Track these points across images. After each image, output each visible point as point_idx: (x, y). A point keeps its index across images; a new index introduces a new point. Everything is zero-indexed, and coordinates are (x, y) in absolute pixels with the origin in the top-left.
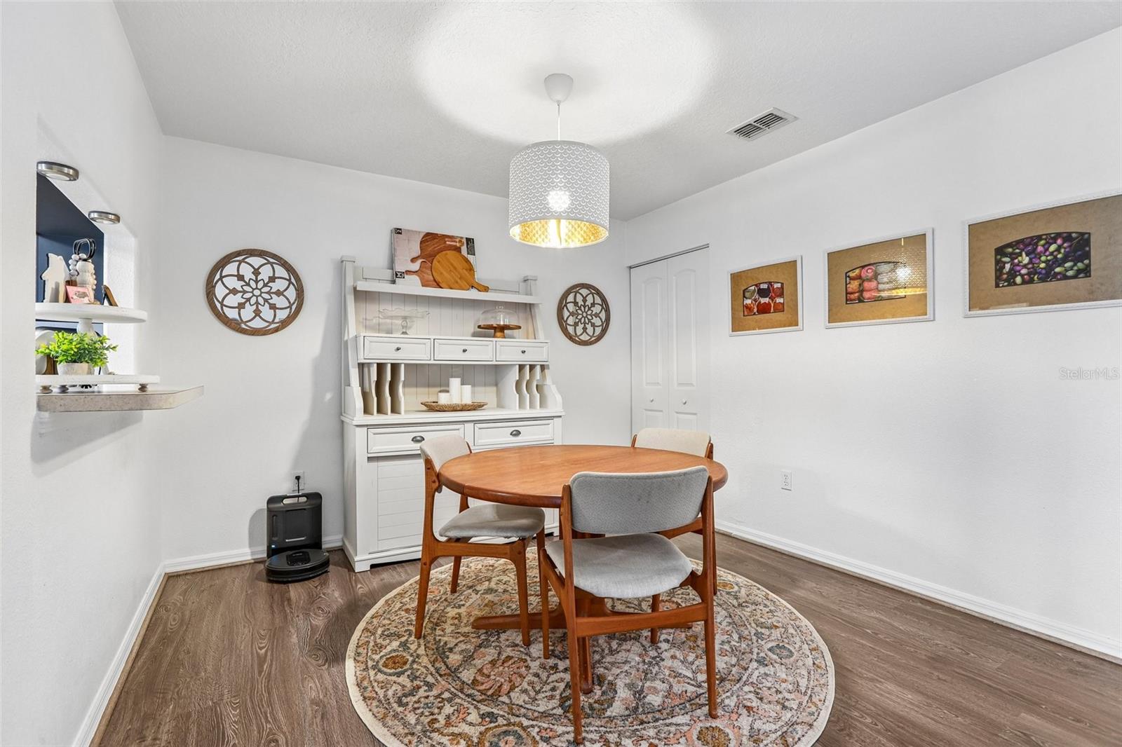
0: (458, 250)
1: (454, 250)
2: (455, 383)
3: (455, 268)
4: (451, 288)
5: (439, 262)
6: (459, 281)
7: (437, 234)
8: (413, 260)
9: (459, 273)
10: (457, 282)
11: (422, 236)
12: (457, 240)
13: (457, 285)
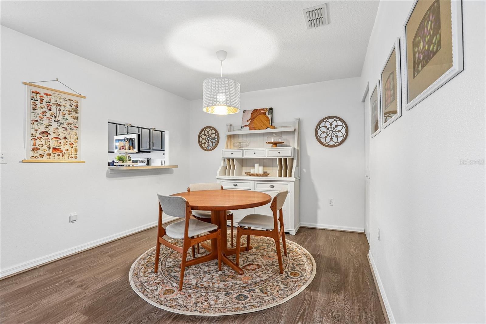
0: (265, 113)
1: (263, 114)
2: (256, 165)
3: (262, 121)
4: (259, 129)
5: (256, 120)
6: (263, 126)
7: (258, 109)
8: (248, 121)
9: (263, 123)
10: (262, 127)
11: (252, 111)
12: (265, 110)
13: (261, 128)
